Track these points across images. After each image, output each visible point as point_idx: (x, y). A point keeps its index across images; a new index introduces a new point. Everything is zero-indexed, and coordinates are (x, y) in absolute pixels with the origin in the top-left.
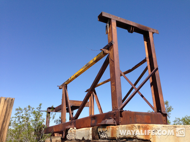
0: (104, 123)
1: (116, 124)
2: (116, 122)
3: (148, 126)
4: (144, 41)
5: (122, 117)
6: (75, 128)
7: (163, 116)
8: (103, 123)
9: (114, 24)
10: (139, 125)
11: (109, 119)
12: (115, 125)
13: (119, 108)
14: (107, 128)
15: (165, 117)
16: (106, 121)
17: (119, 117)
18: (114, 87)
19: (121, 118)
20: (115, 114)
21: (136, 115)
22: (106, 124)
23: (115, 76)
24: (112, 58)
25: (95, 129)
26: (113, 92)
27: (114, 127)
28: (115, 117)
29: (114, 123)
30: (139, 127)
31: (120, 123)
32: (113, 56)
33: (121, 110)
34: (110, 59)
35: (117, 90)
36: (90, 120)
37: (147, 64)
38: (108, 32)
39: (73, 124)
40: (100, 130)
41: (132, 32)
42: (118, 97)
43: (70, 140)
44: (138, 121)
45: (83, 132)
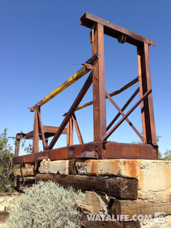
0: (84, 157)
1: (97, 157)
2: (97, 155)
3: (136, 161)
4: (138, 54)
5: (106, 149)
6: (49, 160)
7: (153, 148)
8: (82, 157)
9: (101, 30)
10: (125, 160)
11: (90, 152)
12: (96, 159)
13: (102, 139)
14: (87, 162)
15: (156, 150)
16: (86, 153)
17: (102, 149)
18: (97, 113)
19: (104, 150)
20: (97, 146)
21: (122, 147)
22: (86, 157)
23: (99, 98)
24: (96, 76)
25: (73, 162)
26: (96, 118)
27: (94, 162)
28: (97, 150)
29: (95, 156)
30: (125, 163)
31: (103, 156)
32: (97, 73)
33: (104, 141)
34: (93, 77)
35: (100, 116)
36: (67, 151)
37: (139, 84)
38: (92, 40)
39: (46, 154)
40: (78, 164)
41: (123, 42)
42: (101, 125)
43: (43, 173)
44: (124, 154)
45: (58, 165)
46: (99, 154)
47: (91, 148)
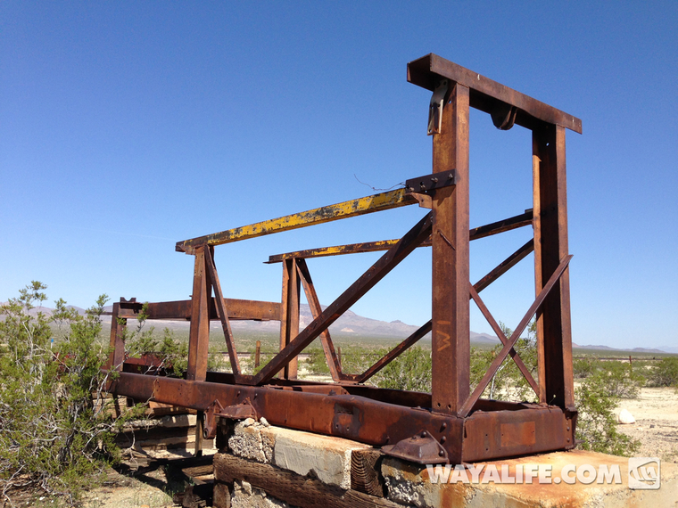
1: (447, 459)
2: (446, 454)
4: (534, 154)
5: (466, 437)
6: (263, 420)
7: (566, 417)
9: (463, 100)
14: (424, 476)
15: (570, 420)
16: (419, 448)
17: (462, 442)
18: (444, 337)
20: (443, 428)
21: (502, 425)
23: (455, 299)
25: (369, 461)
26: (442, 351)
28: (444, 438)
29: (441, 455)
32: (450, 224)
34: (435, 232)
35: (457, 349)
36: (331, 411)
39: (248, 399)
40: (393, 472)
41: (507, 127)
42: (459, 373)
43: (245, 458)
44: (504, 444)
45: (310, 453)
46: (451, 451)
47: (425, 429)
